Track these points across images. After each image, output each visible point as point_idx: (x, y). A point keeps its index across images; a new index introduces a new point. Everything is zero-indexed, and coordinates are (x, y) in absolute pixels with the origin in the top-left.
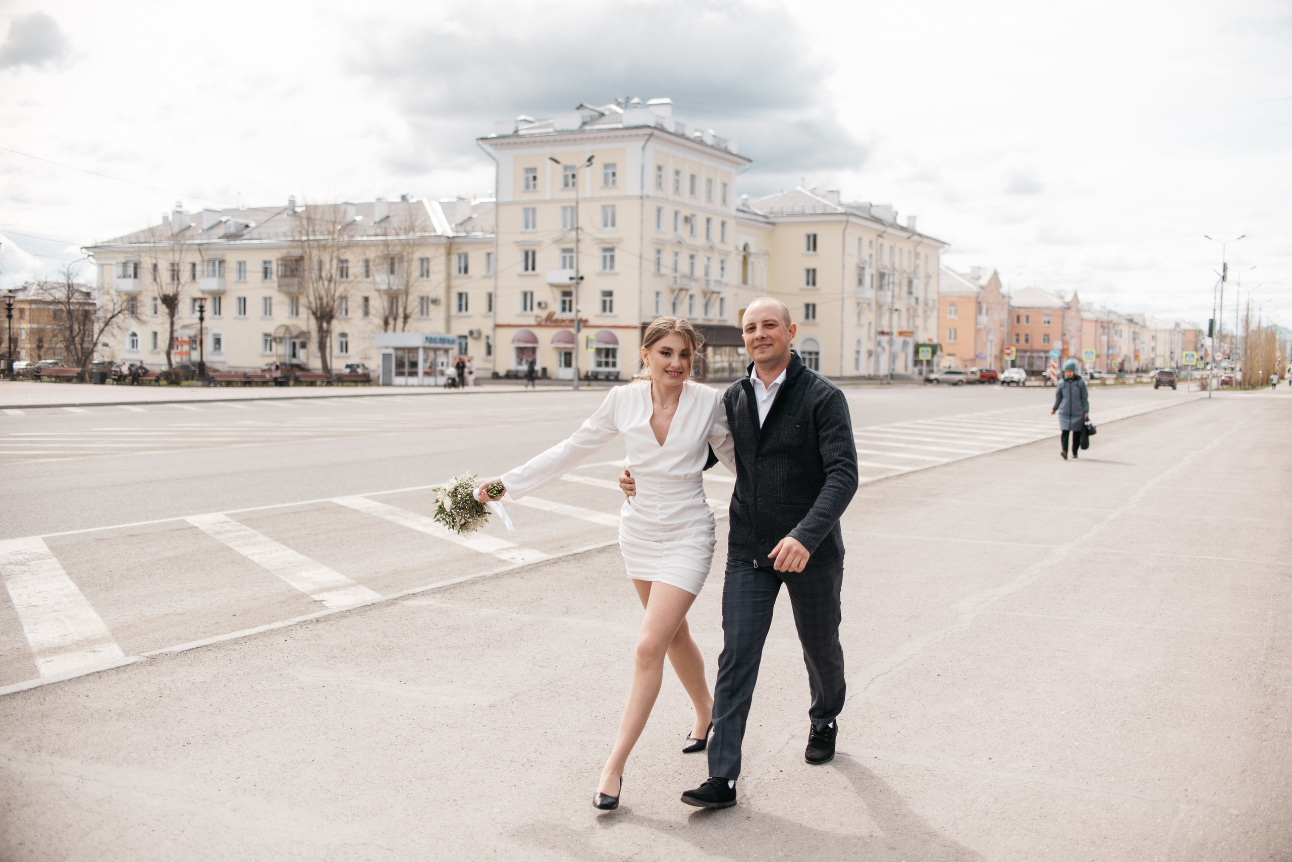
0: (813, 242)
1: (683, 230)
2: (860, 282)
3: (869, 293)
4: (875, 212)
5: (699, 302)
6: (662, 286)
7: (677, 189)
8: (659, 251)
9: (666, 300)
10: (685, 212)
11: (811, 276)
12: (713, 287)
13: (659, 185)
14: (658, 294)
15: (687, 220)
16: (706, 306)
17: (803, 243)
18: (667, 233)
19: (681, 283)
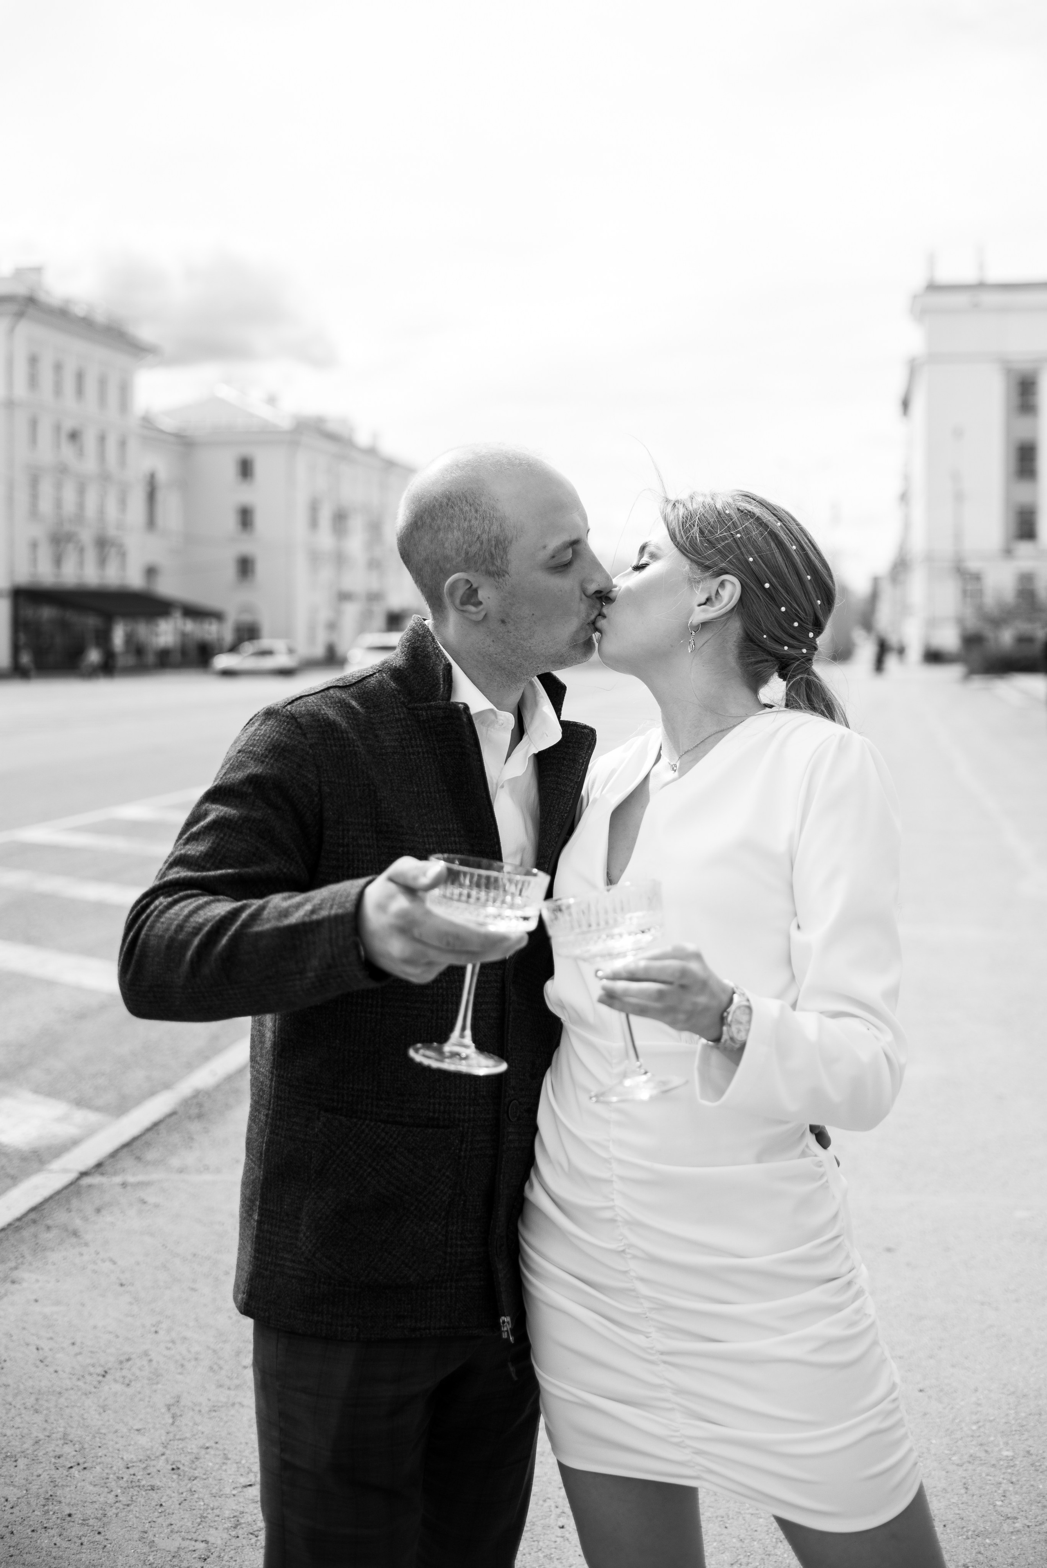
0: (246, 469)
1: (68, 451)
2: (314, 523)
3: (325, 539)
4: (331, 427)
5: (91, 555)
6: (39, 532)
7: (58, 390)
8: (34, 482)
9: (45, 554)
10: (68, 425)
11: (246, 517)
12: (112, 532)
13: (33, 381)
14: (34, 545)
15: (74, 436)
16: (102, 561)
17: (231, 470)
18: (46, 454)
19: (67, 527)
